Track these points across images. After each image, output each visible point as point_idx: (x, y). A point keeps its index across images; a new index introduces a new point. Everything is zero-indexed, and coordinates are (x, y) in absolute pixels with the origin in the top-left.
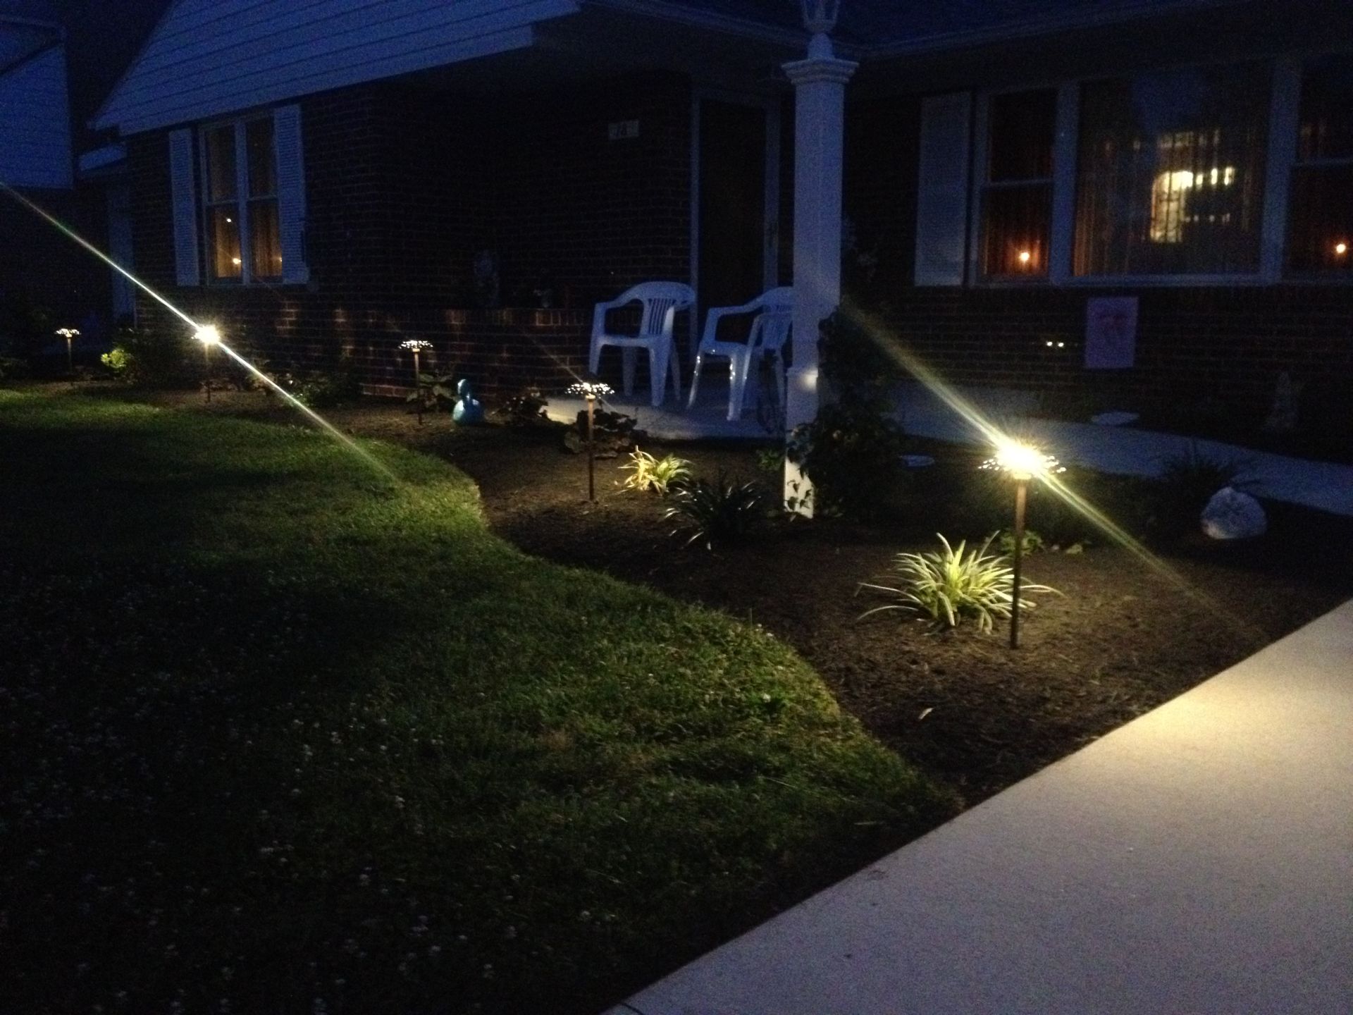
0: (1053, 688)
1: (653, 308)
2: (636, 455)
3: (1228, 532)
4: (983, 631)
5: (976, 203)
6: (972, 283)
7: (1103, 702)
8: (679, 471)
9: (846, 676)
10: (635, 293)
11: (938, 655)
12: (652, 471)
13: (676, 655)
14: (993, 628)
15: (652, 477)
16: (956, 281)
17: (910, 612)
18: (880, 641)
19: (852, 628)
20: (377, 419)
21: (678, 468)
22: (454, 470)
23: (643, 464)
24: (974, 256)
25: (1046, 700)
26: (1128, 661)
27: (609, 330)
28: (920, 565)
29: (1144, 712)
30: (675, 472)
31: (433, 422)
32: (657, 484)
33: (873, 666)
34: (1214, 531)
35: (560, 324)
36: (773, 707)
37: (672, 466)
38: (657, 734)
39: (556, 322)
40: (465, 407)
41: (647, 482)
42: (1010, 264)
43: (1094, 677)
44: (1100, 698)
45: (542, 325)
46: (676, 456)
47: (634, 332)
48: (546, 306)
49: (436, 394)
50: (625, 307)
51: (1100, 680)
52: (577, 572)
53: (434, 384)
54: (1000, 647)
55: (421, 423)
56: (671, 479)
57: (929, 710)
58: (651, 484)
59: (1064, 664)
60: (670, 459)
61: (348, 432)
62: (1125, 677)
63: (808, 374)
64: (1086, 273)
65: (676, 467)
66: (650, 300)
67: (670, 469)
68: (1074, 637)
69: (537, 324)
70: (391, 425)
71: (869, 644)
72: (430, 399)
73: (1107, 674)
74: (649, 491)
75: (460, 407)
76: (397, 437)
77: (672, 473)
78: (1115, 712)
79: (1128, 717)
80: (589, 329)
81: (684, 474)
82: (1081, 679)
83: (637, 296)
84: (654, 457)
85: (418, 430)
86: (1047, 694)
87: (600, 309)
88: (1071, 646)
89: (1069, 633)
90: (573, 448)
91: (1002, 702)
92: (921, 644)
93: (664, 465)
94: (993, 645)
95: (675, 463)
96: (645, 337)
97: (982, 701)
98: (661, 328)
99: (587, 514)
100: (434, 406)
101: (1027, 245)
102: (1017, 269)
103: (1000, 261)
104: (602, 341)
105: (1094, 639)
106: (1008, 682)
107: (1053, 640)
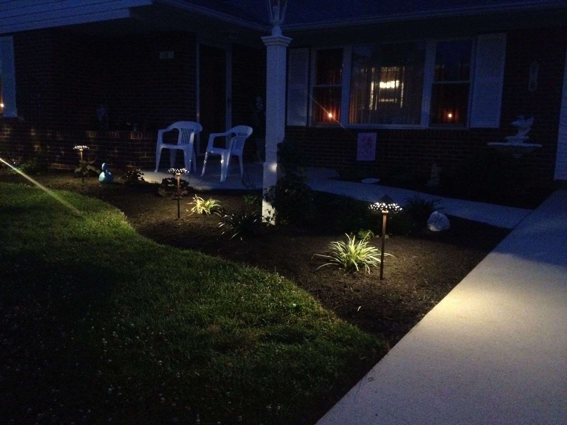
0: (402, 295)
1: (183, 132)
2: (196, 199)
3: (438, 228)
4: (367, 272)
5: (311, 92)
6: (310, 125)
7: (421, 300)
8: (215, 205)
9: (319, 293)
10: (175, 125)
11: (354, 284)
12: (203, 205)
13: (247, 288)
14: (370, 271)
15: (203, 208)
16: (304, 124)
17: (335, 265)
18: (328, 278)
19: (314, 273)
20: (61, 181)
21: (214, 204)
22: (109, 205)
23: (199, 203)
24: (311, 114)
25: (401, 300)
26: (424, 283)
27: (165, 142)
28: (339, 246)
29: (437, 304)
30: (213, 206)
31: (90, 182)
32: (206, 211)
33: (329, 289)
34: (432, 228)
35: (142, 138)
36: (297, 309)
37: (211, 203)
38: (254, 324)
39: (140, 137)
40: (105, 175)
41: (202, 210)
42: (324, 118)
43: (414, 290)
44: (419, 299)
45: (134, 138)
46: (213, 199)
47: (175, 143)
48: (135, 130)
49: (88, 169)
50: (171, 132)
51: (416, 290)
52: (186, 252)
53: (87, 165)
54: (376, 279)
55: (83, 182)
56: (211, 208)
57: (360, 307)
58: (203, 211)
59: (401, 285)
60: (211, 200)
61: (48, 187)
62: (426, 289)
63: (272, 165)
64: (354, 122)
65: (213, 203)
66: (182, 129)
67: (211, 204)
68: (401, 273)
69: (132, 138)
70: (69, 183)
71: (324, 280)
72: (85, 171)
73: (418, 289)
74: (202, 214)
75: (102, 175)
76: (73, 189)
77: (212, 206)
78: (427, 304)
79: (432, 306)
80: (155, 141)
81: (217, 206)
82: (410, 291)
83: (176, 127)
84: (204, 200)
85: (83, 186)
86: (401, 298)
87: (160, 133)
88: (401, 278)
89: (399, 272)
90: (162, 195)
91: (386, 302)
92: (345, 278)
93: (208, 203)
94: (373, 278)
95: (213, 202)
96: (180, 145)
97: (379, 302)
98: (189, 141)
99: (181, 225)
100: (87, 174)
101: (331, 111)
102: (327, 120)
103: (320, 116)
104: (163, 146)
105: (408, 274)
106: (385, 293)
107: (394, 275)
